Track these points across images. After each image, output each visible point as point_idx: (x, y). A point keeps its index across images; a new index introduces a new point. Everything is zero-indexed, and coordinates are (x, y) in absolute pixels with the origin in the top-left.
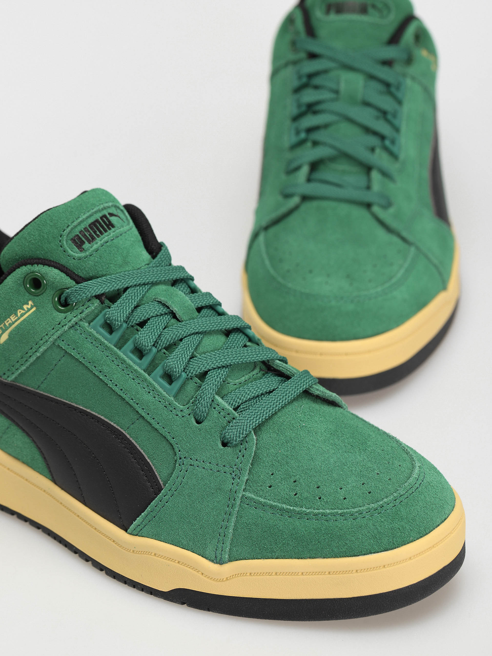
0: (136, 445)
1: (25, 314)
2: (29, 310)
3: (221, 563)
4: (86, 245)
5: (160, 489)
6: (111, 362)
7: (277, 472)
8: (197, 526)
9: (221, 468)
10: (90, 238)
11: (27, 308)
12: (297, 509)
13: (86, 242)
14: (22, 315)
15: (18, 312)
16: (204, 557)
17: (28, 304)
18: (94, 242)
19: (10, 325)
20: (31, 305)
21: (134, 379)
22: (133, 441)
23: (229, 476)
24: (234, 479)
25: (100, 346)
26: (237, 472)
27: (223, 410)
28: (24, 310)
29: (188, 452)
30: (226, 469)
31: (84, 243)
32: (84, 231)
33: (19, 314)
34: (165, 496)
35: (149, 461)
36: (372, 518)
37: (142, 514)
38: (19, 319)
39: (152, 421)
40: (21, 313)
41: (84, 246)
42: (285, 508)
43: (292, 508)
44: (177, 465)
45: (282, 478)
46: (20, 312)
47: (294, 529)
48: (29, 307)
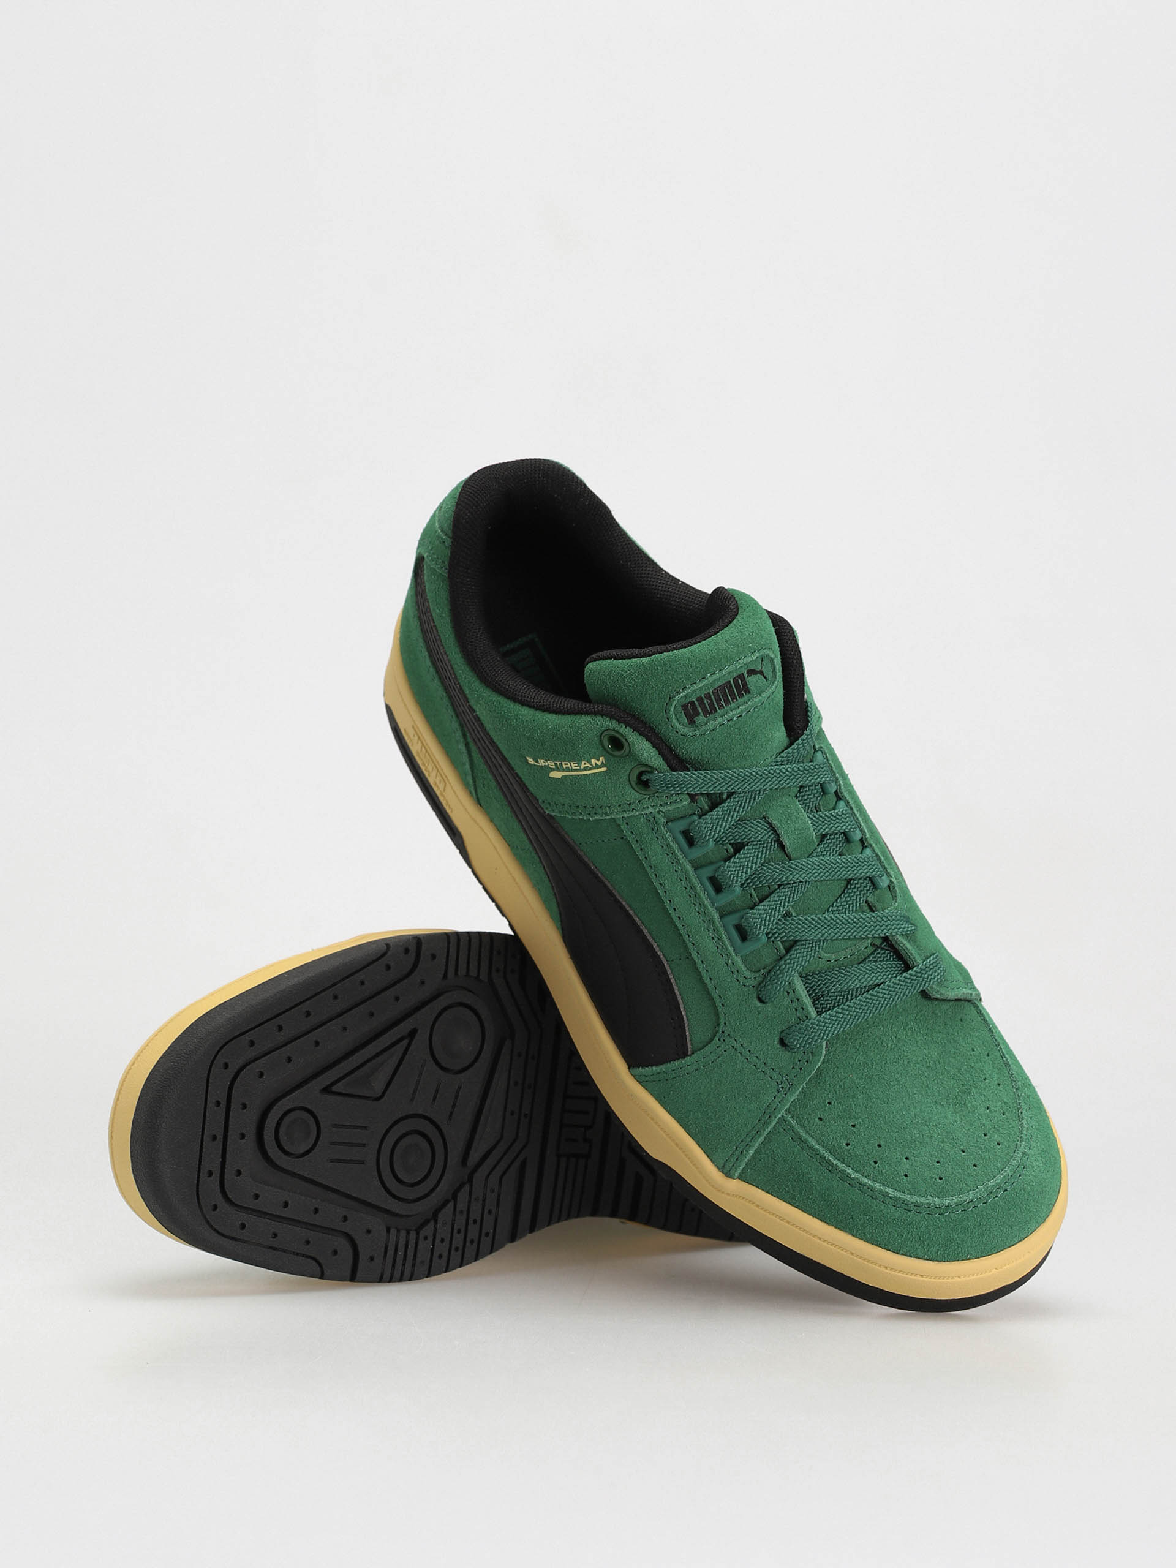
0: (675, 987)
1: (591, 769)
2: (597, 767)
3: (729, 1175)
4: (701, 719)
5: (685, 1055)
6: (677, 880)
7: (836, 1104)
8: (714, 1122)
9: (768, 1071)
10: (709, 709)
11: (596, 764)
12: (842, 1166)
13: (702, 714)
14: (586, 769)
15: (583, 763)
16: (709, 1158)
17: (598, 760)
18: (712, 716)
19: (568, 769)
20: (603, 762)
21: (699, 914)
22: (673, 981)
23: (774, 1084)
24: (778, 1091)
25: (671, 855)
26: (786, 1085)
27: (798, 1000)
28: (590, 763)
29: (734, 1031)
30: (775, 1075)
31: (699, 714)
32: (704, 698)
33: (583, 766)
34: (688, 1065)
35: (683, 1013)
36: (929, 1217)
37: (654, 1068)
38: (580, 770)
39: (704, 974)
40: (585, 766)
41: (696, 719)
42: (827, 1158)
43: (835, 1162)
44: (716, 1039)
45: (839, 1115)
46: (585, 764)
47: (828, 1189)
48: (599, 763)
